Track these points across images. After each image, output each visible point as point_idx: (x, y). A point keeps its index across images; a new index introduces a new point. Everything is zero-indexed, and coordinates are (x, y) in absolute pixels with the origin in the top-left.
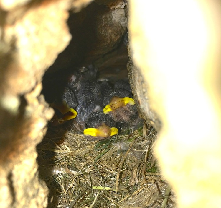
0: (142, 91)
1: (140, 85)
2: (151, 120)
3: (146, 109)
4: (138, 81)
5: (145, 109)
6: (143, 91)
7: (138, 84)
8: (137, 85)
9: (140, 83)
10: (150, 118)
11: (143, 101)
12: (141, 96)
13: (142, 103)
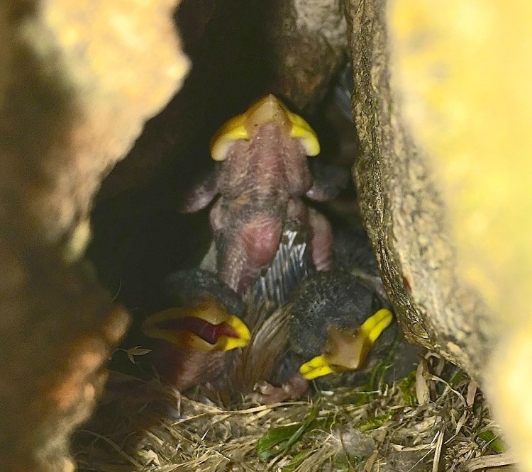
0: (415, 244)
1: (408, 225)
2: (452, 339)
3: (432, 303)
4: (402, 211)
5: (427, 304)
6: (419, 244)
7: (402, 222)
8: (399, 224)
9: (410, 219)
10: (447, 333)
11: (422, 276)
12: (411, 262)
13: (416, 284)
